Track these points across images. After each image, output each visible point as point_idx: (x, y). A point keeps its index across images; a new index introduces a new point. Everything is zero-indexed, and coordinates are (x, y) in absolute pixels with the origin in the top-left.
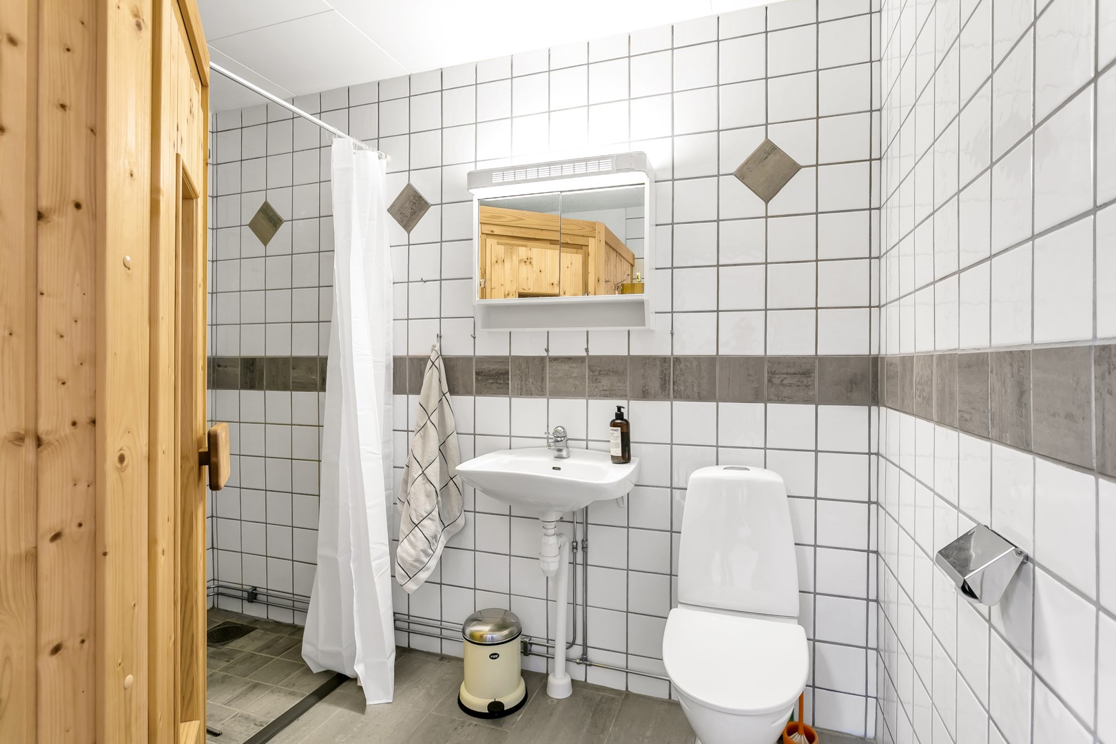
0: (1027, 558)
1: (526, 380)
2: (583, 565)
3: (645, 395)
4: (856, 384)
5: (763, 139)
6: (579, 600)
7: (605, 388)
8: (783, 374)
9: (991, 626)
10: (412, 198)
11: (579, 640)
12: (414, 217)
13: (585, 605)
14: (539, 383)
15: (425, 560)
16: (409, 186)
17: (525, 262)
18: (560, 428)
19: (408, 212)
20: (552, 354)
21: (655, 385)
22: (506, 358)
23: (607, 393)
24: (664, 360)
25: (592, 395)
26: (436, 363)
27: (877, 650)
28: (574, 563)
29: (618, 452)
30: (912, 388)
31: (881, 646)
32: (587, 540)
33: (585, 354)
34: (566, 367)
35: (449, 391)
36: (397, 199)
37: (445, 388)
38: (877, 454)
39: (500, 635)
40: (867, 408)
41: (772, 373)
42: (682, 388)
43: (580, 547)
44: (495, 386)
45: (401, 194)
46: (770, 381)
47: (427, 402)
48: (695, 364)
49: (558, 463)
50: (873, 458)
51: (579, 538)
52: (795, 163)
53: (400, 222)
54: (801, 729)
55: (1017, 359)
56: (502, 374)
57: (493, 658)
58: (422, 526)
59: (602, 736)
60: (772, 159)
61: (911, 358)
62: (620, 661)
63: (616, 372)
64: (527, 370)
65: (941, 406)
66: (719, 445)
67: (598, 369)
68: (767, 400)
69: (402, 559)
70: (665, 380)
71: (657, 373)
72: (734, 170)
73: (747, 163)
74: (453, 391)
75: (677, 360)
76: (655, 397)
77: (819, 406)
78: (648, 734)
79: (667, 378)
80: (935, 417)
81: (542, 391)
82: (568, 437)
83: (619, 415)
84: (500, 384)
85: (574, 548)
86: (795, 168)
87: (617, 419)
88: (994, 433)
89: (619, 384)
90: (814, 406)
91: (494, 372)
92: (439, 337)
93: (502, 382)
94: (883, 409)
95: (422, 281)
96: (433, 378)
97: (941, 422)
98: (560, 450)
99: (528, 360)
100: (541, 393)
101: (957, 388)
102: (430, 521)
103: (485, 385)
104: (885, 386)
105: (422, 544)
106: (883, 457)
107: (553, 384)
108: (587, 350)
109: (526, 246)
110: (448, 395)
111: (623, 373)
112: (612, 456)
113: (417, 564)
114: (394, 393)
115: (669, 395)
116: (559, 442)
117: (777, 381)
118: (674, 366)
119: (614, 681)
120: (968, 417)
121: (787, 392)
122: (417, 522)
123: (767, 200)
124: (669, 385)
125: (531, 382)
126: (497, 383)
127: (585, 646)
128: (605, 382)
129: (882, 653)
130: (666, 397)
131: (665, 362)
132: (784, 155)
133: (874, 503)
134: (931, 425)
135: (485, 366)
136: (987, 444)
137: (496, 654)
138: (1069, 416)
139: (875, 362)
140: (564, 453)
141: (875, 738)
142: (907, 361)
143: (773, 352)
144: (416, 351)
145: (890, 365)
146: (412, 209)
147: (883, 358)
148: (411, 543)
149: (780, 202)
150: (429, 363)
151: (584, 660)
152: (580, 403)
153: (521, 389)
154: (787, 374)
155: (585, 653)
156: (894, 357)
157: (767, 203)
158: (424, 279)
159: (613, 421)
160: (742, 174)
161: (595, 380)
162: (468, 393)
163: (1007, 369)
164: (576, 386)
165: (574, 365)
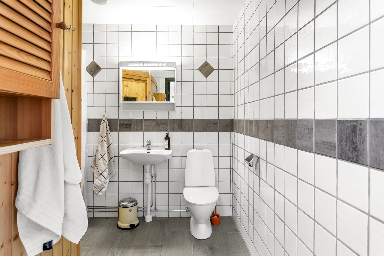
0: (259, 158)
1: (136, 126)
2: (155, 181)
3: (174, 130)
4: (228, 126)
5: (205, 61)
6: (154, 192)
7: (162, 128)
8: (210, 124)
9: (254, 173)
10: (95, 65)
11: (154, 204)
12: (95, 72)
13: (156, 194)
14: (141, 127)
15: (104, 185)
16: (93, 61)
17: (126, 86)
18: (149, 141)
19: (93, 70)
20: (145, 118)
21: (176, 127)
22: (130, 119)
23: (162, 130)
24: (179, 120)
25: (158, 131)
26: (105, 121)
27: (233, 193)
28: (152, 181)
29: (167, 147)
30: (240, 127)
31: (234, 193)
32: (156, 174)
33: (155, 118)
34: (149, 122)
35: (110, 130)
36: (89, 65)
37: (108, 129)
38: (233, 144)
39: (131, 205)
40: (230, 132)
41: (208, 124)
42: (184, 128)
43: (154, 176)
44: (126, 128)
45: (90, 64)
46: (207, 126)
47: (103, 134)
48: (187, 121)
49: (148, 151)
50: (232, 145)
51: (154, 174)
52: (213, 68)
53: (90, 73)
54: (216, 215)
55: (257, 121)
56: (128, 124)
57: (130, 211)
58: (103, 174)
59: (164, 227)
60: (208, 66)
61: (240, 120)
62: (166, 208)
63: (165, 124)
64: (137, 123)
65: (246, 131)
66: (194, 143)
67: (159, 123)
68: (206, 131)
69: (97, 185)
70: (179, 126)
71: (177, 124)
72: (198, 68)
73: (201, 67)
74: (111, 130)
75: (183, 120)
76: (176, 131)
77: (219, 132)
78: (177, 225)
79: (180, 125)
80: (245, 134)
81: (142, 130)
82: (151, 143)
83: (167, 136)
84: (127, 128)
85: (152, 177)
86: (213, 69)
87: (166, 137)
88: (254, 135)
89: (166, 127)
90: (218, 132)
91: (125, 124)
92: (106, 112)
93: (128, 127)
94: (234, 132)
95: (99, 94)
96: (104, 126)
97: (246, 135)
98: (149, 147)
99: (137, 120)
100: (141, 130)
101: (248, 127)
102: (105, 172)
103: (122, 128)
104: (234, 127)
105: (103, 180)
106: (234, 144)
107: (145, 127)
108: (156, 117)
109: (126, 81)
110: (109, 131)
111: (167, 124)
112: (165, 148)
113: (102, 186)
114: (88, 131)
115: (180, 130)
116: (149, 145)
117: (209, 126)
118: (182, 122)
119: (165, 215)
120: (250, 133)
121: (211, 129)
122: (101, 173)
123: (206, 77)
124: (180, 127)
125: (138, 127)
126: (126, 127)
127: (156, 206)
128: (162, 127)
129: (234, 194)
130: (179, 131)
131: (179, 121)
132: (211, 66)
133: (232, 156)
134: (244, 135)
135: (122, 122)
136: (253, 138)
137: (131, 210)
138: (264, 131)
139: (232, 121)
140: (150, 148)
141: (232, 216)
142: (239, 121)
143: (208, 118)
144: (96, 117)
145: (236, 121)
146: (95, 69)
147: (234, 120)
148: (99, 180)
149: (210, 78)
150: (102, 121)
151: (156, 210)
152: (154, 133)
153: (135, 129)
154: (211, 124)
155: (156, 208)
156: (236, 120)
157: (206, 78)
158: (100, 93)
159: (165, 138)
160: (200, 70)
161: (158, 126)
162: (116, 131)
163: (256, 123)
164: (152, 128)
165: (152, 122)
